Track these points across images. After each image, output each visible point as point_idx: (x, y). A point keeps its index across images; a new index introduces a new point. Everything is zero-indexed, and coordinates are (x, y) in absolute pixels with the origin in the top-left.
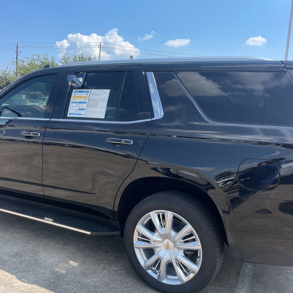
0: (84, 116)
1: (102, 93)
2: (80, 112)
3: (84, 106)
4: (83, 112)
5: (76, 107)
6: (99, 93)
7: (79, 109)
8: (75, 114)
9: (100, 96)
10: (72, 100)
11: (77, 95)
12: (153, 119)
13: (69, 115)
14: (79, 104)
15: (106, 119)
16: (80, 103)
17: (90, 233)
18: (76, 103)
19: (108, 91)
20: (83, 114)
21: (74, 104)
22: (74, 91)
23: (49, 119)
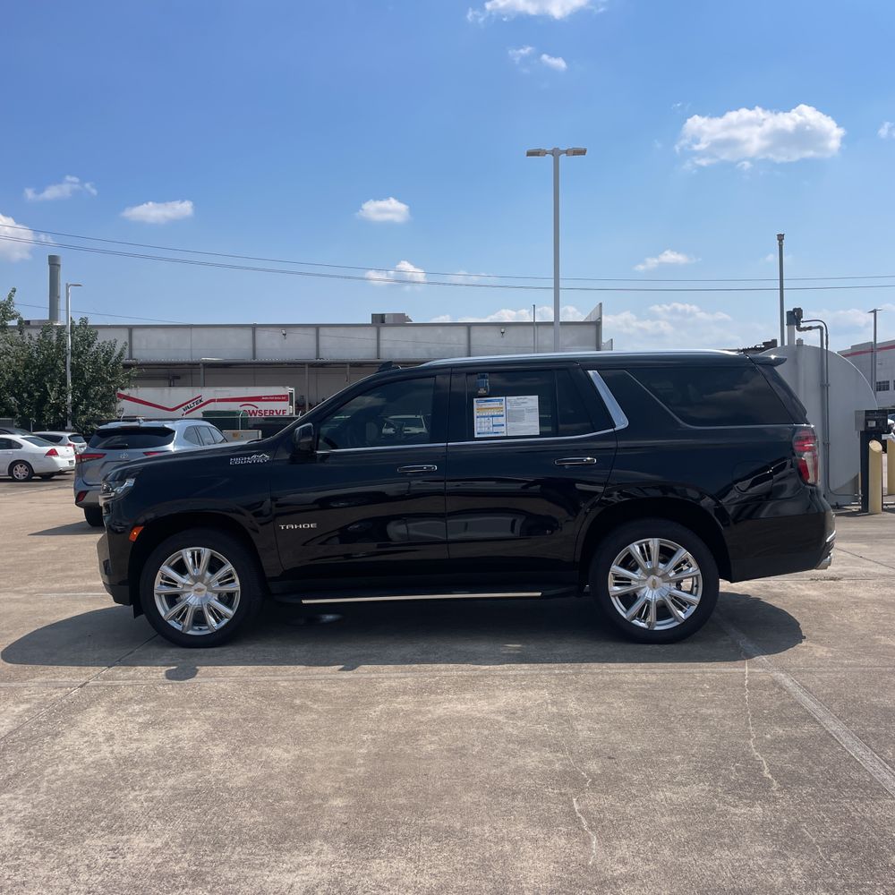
0: (505, 435)
1: (525, 401)
2: (496, 429)
3: (502, 420)
4: (503, 429)
5: (487, 424)
6: (521, 401)
7: (494, 426)
8: (491, 433)
9: (523, 405)
10: (476, 414)
11: (484, 407)
12: (616, 429)
13: (476, 436)
14: (491, 419)
15: (542, 434)
16: (493, 416)
17: (539, 594)
18: (484, 417)
19: (536, 398)
20: (503, 431)
21: (483, 419)
22: (475, 400)
23: (445, 444)
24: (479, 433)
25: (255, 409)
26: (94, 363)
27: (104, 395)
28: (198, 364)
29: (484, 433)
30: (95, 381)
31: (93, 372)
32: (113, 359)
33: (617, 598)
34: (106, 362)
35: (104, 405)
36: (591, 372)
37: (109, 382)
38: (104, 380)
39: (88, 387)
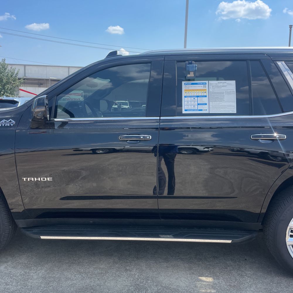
0: (207, 112)
1: (225, 84)
2: (200, 107)
3: (205, 100)
4: (206, 107)
6: (221, 84)
7: (198, 104)
8: (197, 110)
9: (223, 88)
10: (184, 94)
11: (190, 88)
13: (184, 112)
14: (196, 98)
16: (198, 97)
17: (229, 241)
18: (191, 97)
19: (233, 82)
20: (205, 109)
21: (189, 99)
22: (183, 83)
23: (158, 118)
24: (185, 110)
25: (69, 98)
26: (7, 76)
27: (11, 89)
28: (49, 80)
29: (190, 110)
30: (8, 83)
31: (6, 80)
32: (14, 75)
33: (291, 247)
34: (11, 76)
35: (11, 92)
36: (279, 63)
37: (13, 84)
38: (11, 83)
39: (5, 85)
